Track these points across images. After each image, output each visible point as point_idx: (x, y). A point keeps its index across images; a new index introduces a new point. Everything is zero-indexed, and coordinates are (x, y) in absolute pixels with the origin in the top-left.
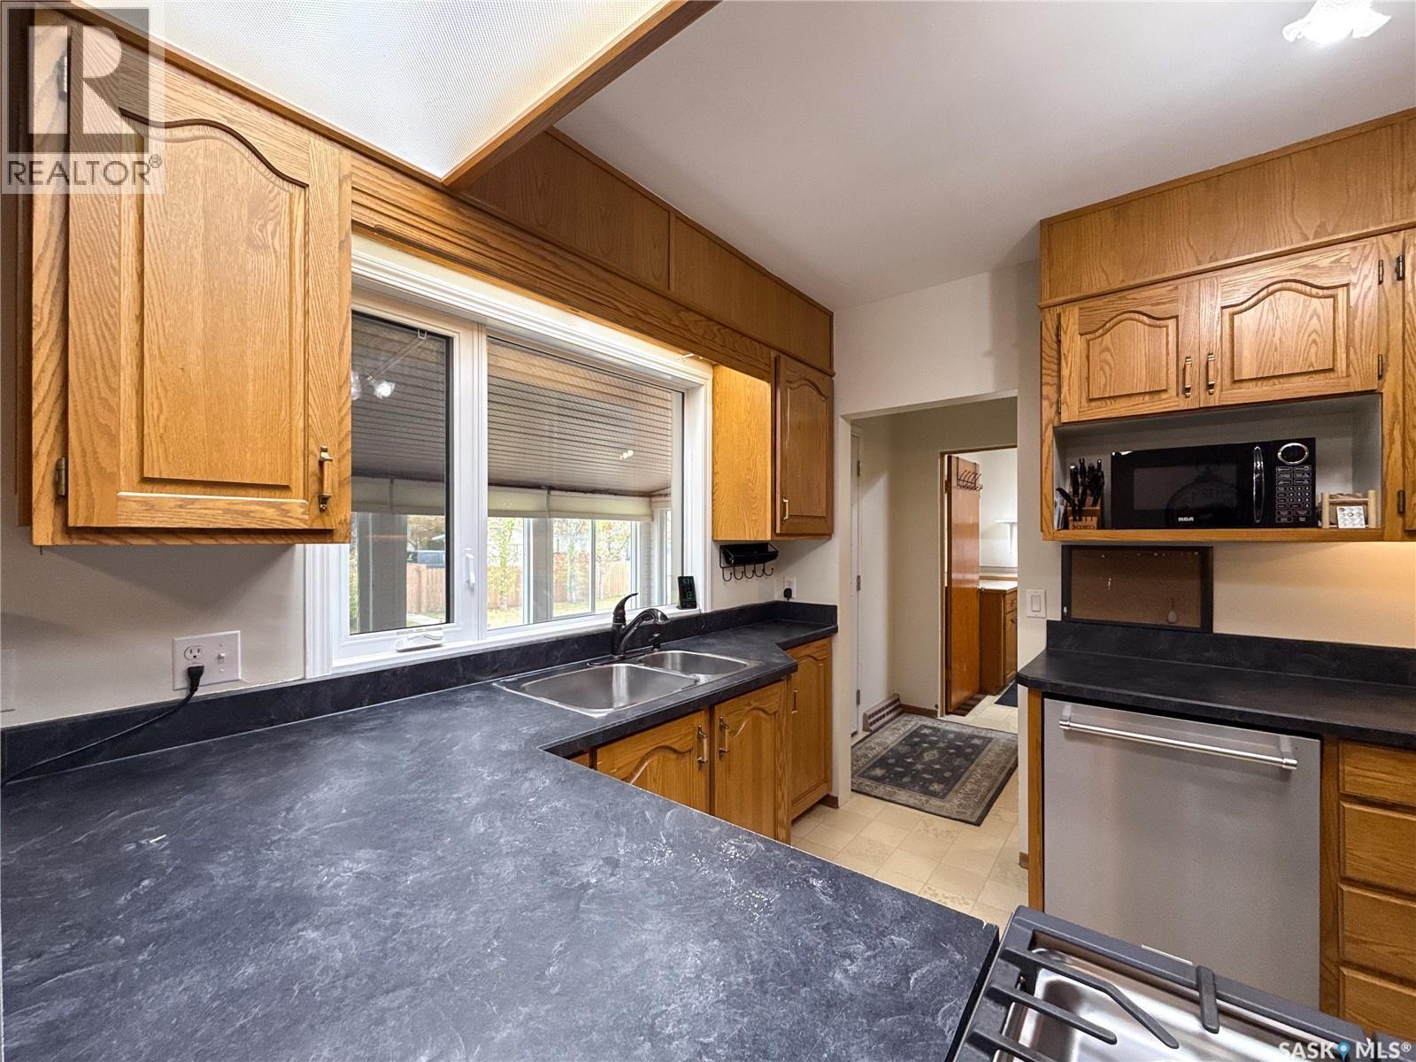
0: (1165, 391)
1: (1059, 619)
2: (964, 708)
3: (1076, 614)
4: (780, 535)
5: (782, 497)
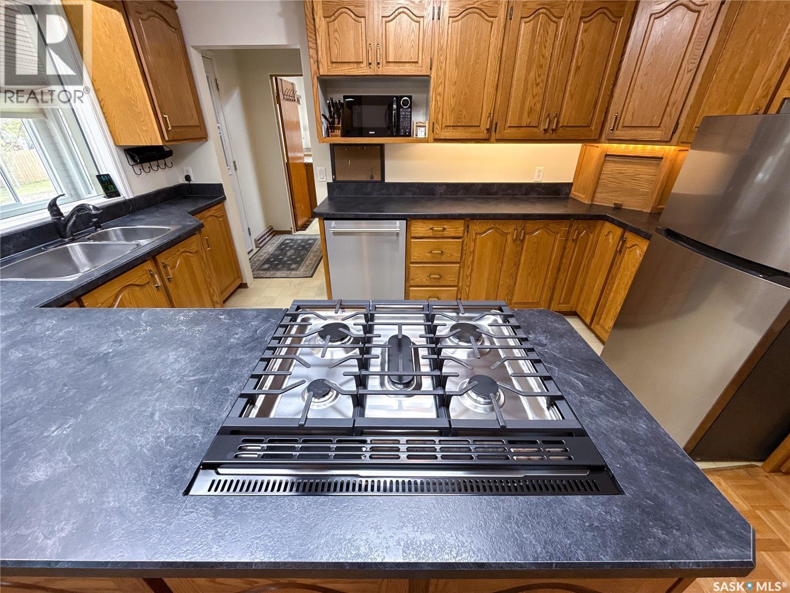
0: (362, 62)
1: (332, 181)
2: (304, 227)
4: (169, 141)
5: (162, 113)
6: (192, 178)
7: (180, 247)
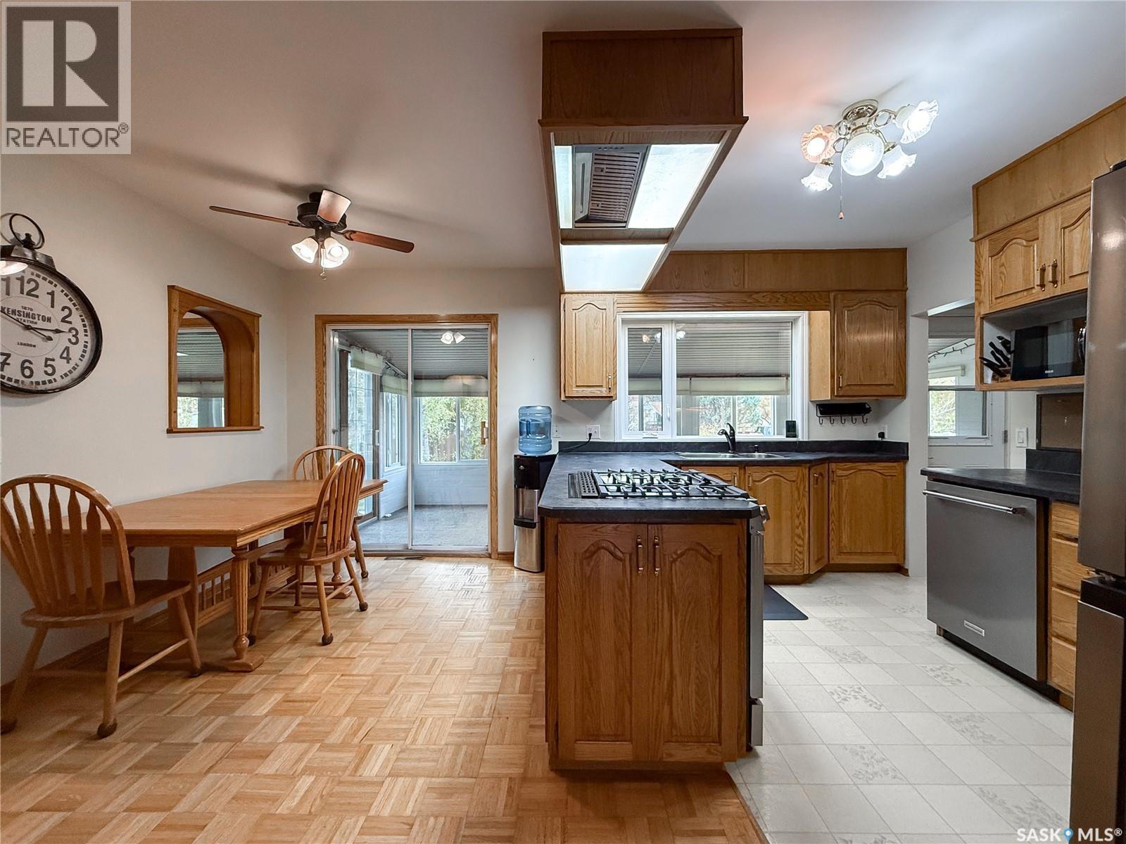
0: (1033, 288)
1: (1034, 448)
3: (1043, 445)
4: (836, 396)
5: (838, 375)
6: (886, 436)
7: (775, 470)
